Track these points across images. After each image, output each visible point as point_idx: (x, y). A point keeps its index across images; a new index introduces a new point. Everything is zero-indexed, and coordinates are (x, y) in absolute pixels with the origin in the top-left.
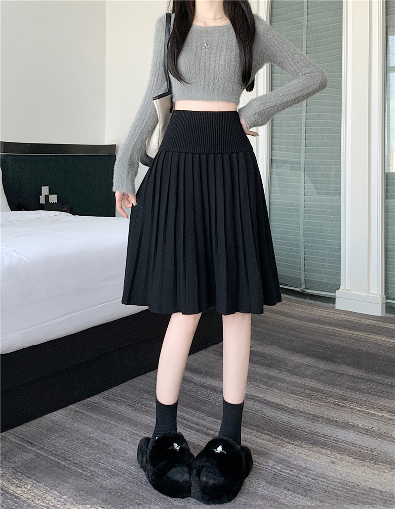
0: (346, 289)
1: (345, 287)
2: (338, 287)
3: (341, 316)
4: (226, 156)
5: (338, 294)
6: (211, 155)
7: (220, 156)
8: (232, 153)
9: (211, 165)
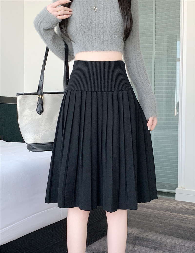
0: (181, 188)
1: (181, 186)
2: (177, 186)
3: (182, 205)
4: (115, 93)
5: (177, 191)
6: (105, 92)
7: (110, 93)
8: (119, 91)
9: (105, 99)
